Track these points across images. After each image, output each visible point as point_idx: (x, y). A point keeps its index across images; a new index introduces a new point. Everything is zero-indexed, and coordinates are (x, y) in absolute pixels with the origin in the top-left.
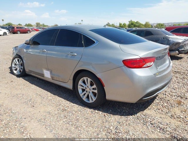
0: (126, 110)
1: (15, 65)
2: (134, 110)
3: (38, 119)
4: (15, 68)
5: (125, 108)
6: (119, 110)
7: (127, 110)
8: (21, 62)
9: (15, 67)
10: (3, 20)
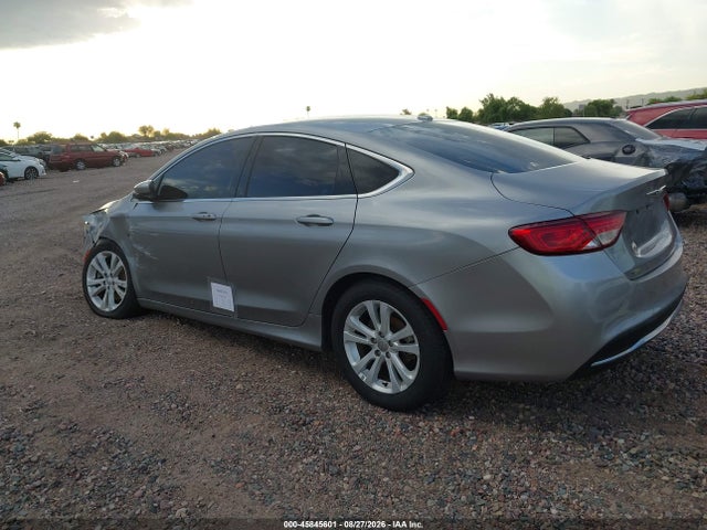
0: (527, 413)
1: (98, 276)
2: (559, 409)
3: (213, 463)
4: (96, 290)
5: (521, 406)
6: (503, 415)
7: (533, 414)
8: (121, 263)
9: (97, 286)
10: (17, 125)
